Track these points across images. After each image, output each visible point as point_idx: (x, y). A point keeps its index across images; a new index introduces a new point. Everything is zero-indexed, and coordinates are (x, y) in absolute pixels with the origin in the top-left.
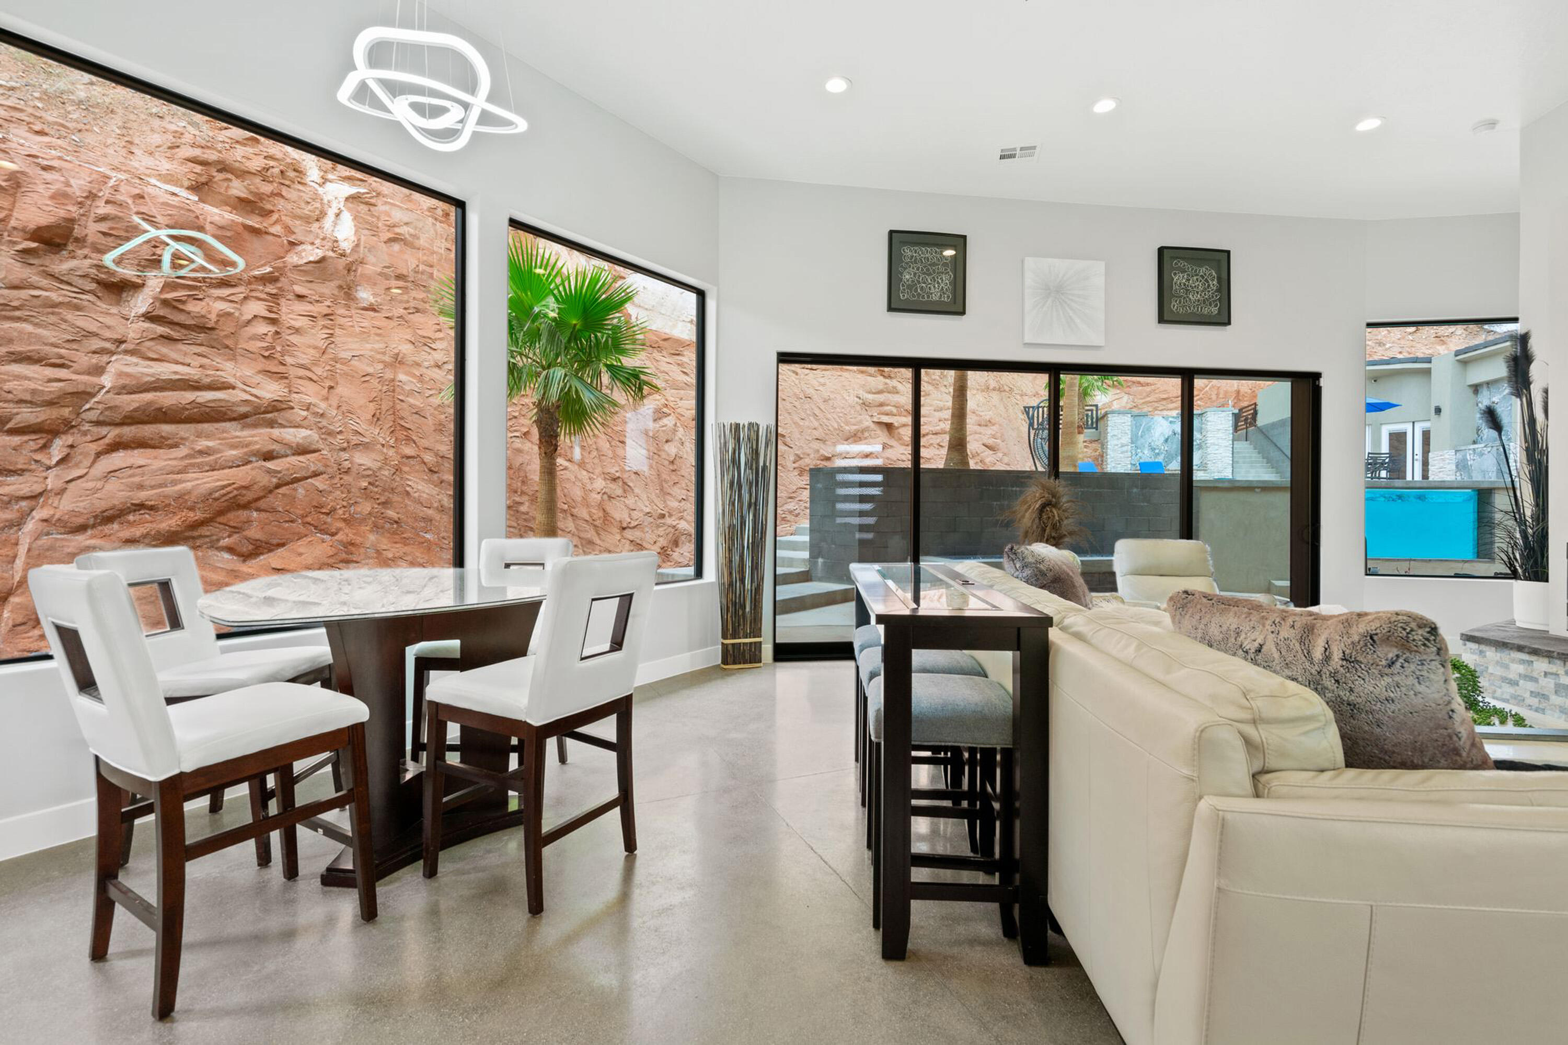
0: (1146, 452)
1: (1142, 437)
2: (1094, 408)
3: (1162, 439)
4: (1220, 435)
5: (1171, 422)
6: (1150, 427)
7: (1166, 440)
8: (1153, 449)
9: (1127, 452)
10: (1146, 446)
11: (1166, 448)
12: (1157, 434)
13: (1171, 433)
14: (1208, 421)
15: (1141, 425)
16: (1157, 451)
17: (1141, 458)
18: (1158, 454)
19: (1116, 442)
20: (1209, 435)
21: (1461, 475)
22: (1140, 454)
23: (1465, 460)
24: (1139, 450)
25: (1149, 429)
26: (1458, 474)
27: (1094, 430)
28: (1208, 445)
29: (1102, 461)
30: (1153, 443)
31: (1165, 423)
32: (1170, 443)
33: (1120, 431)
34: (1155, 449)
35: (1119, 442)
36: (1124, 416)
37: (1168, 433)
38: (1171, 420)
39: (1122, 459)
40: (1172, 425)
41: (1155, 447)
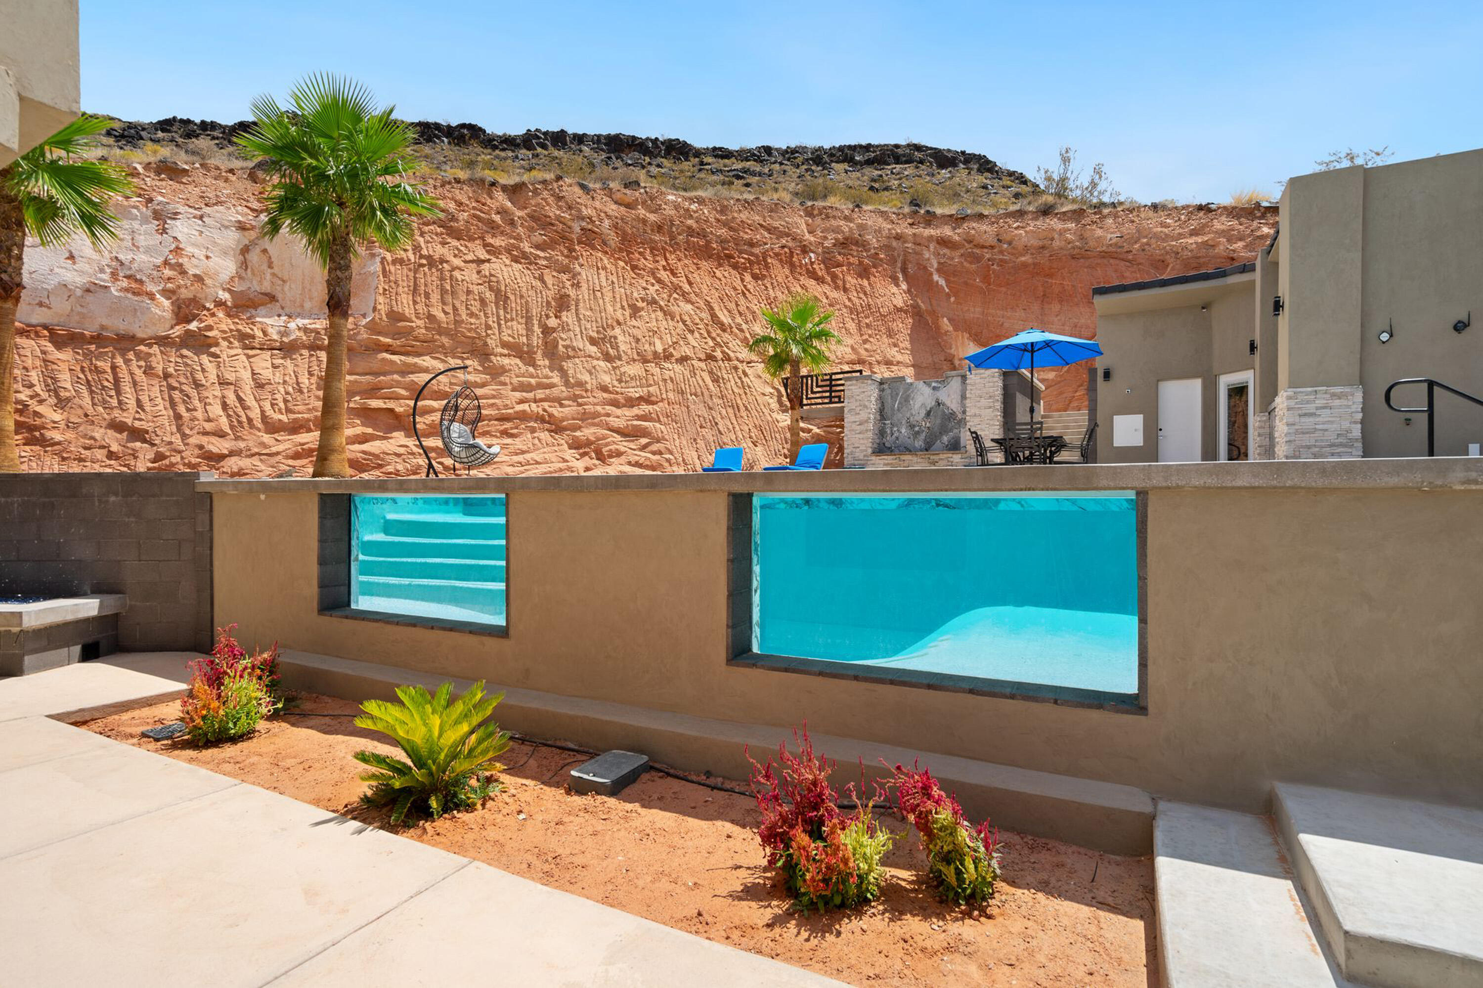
0: (903, 431)
1: (898, 410)
3: (923, 413)
4: (984, 402)
5: (934, 388)
6: (909, 396)
7: (928, 414)
8: (912, 427)
9: (869, 431)
10: (904, 422)
11: (928, 425)
12: (917, 405)
13: (933, 403)
14: (967, 384)
15: (897, 394)
16: (917, 429)
17: (897, 438)
18: (918, 433)
19: (853, 419)
20: (968, 403)
22: (896, 434)
24: (895, 429)
28: (967, 418)
30: (912, 419)
31: (927, 390)
32: (932, 418)
33: (858, 403)
34: (914, 426)
35: (857, 418)
36: (863, 383)
37: (931, 403)
38: (934, 384)
39: (862, 441)
40: (936, 392)
41: (915, 423)
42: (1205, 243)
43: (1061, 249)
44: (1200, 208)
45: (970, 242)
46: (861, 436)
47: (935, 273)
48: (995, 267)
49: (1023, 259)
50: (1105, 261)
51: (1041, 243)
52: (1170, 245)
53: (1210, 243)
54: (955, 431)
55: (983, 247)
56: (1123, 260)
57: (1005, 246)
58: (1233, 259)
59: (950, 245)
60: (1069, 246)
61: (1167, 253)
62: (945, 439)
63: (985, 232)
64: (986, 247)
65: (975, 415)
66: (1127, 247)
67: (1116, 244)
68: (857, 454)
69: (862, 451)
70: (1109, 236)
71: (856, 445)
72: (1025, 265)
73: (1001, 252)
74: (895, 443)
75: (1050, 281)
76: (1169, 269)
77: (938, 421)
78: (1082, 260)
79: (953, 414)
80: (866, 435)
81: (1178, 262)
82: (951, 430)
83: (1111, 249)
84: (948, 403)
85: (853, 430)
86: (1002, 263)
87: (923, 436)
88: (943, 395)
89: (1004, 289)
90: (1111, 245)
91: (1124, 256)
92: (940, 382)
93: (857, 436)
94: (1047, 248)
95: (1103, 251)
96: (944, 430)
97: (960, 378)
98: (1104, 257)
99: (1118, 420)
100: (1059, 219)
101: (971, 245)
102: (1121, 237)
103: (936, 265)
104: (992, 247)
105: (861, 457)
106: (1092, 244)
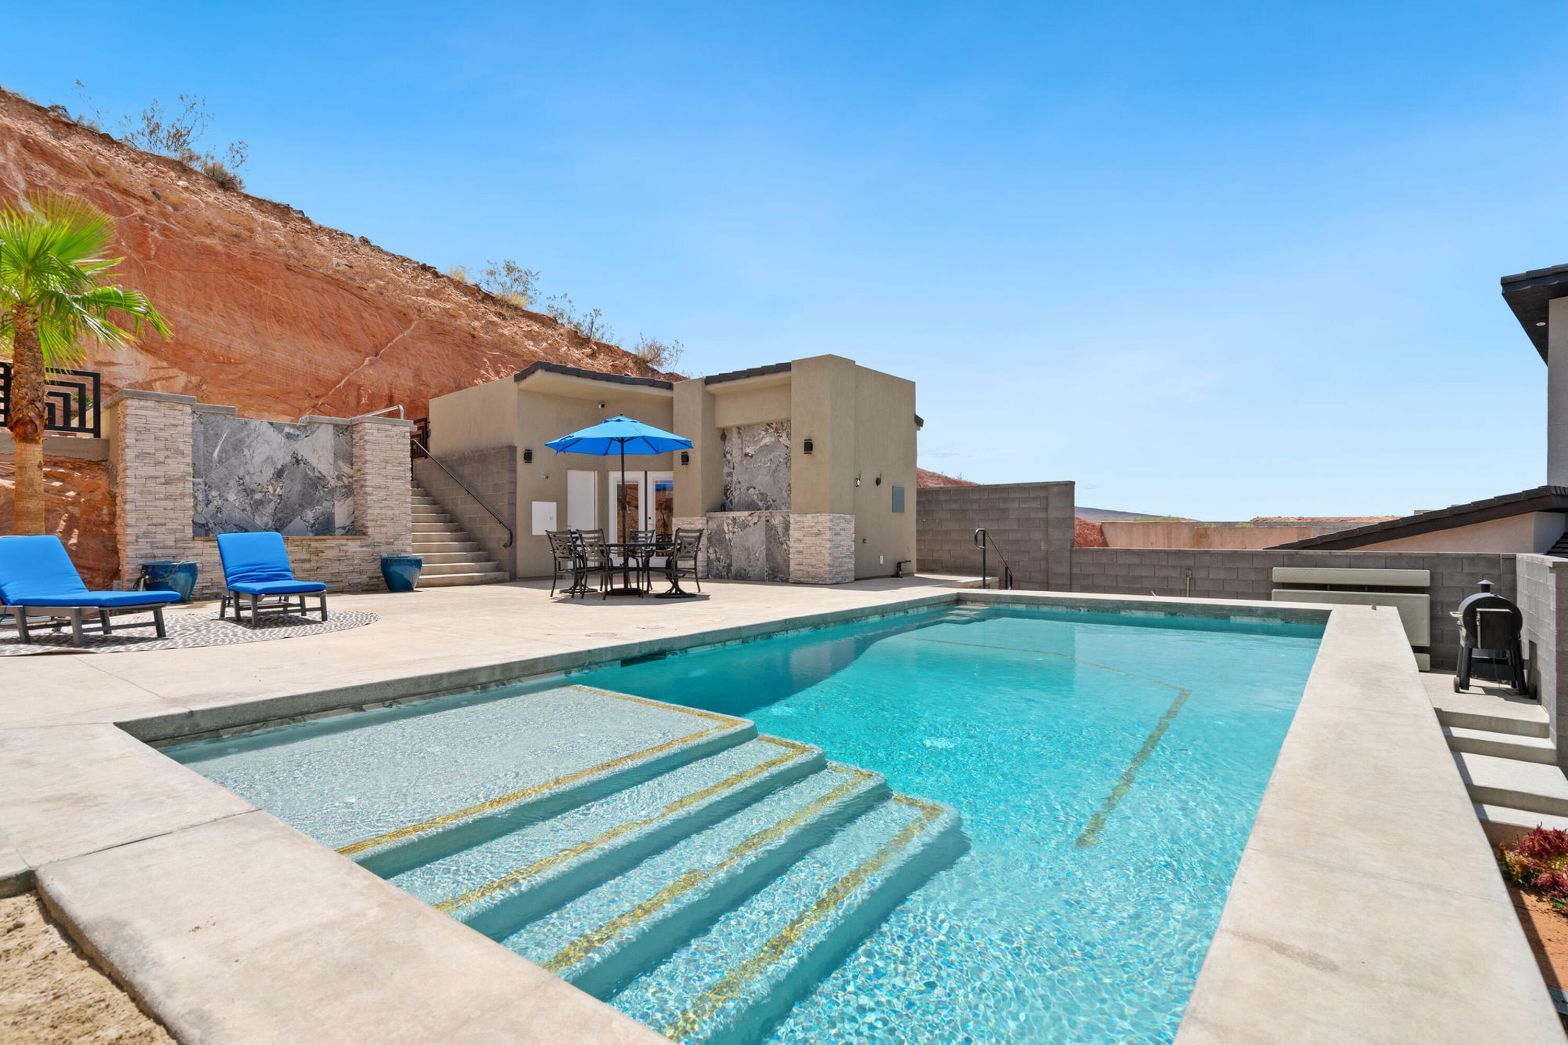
0: (232, 497)
1: (220, 462)
2: (89, 383)
3: (269, 472)
5: (289, 436)
6: (241, 441)
7: (279, 474)
8: (249, 492)
9: (183, 496)
10: (232, 483)
11: (279, 491)
12: (258, 459)
13: (288, 459)
14: (366, 441)
15: (218, 436)
16: (258, 496)
17: (219, 510)
18: (260, 503)
19: (147, 471)
20: (369, 468)
21: (716, 552)
22: (217, 502)
23: (720, 531)
24: (214, 493)
25: (237, 446)
26: (711, 551)
27: (90, 436)
28: (368, 490)
29: (113, 515)
30: (247, 479)
31: (276, 438)
32: (287, 482)
33: (161, 445)
34: (253, 491)
35: (160, 471)
36: (171, 408)
37: (283, 458)
38: (287, 430)
39: (171, 514)
40: (292, 442)
41: (253, 486)
42: (446, 311)
43: (269, 249)
44: (424, 268)
45: (98, 174)
46: (169, 504)
47: (21, 197)
48: (155, 233)
49: (208, 241)
50: (333, 289)
51: (234, 229)
52: (410, 299)
53: (451, 312)
54: (326, 504)
55: (125, 192)
56: (356, 295)
57: (170, 209)
58: (474, 337)
59: (56, 162)
60: (281, 251)
61: (409, 307)
62: (310, 515)
63: (130, 172)
64: (134, 196)
65: (379, 487)
66: (359, 282)
67: (344, 273)
68: (159, 538)
69: (172, 532)
70: (335, 260)
71: (156, 521)
72: (209, 251)
73: (164, 215)
74: (214, 516)
75: (256, 287)
76: (413, 326)
77: (297, 487)
78: (301, 276)
79: (322, 478)
80: (180, 503)
81: (422, 321)
82: (319, 503)
83: (338, 276)
84: (314, 463)
85: (150, 493)
86: (164, 230)
87: (270, 508)
88: (304, 448)
89: (179, 275)
90: (338, 271)
91: (354, 291)
92: (298, 428)
93: (158, 503)
94: (244, 240)
95: (328, 276)
96: (307, 500)
97: (331, 427)
98: (329, 283)
99: (536, 505)
100: (252, 205)
101: (102, 181)
102: (351, 267)
103: (23, 185)
104: (144, 200)
105: (171, 543)
106: (312, 261)
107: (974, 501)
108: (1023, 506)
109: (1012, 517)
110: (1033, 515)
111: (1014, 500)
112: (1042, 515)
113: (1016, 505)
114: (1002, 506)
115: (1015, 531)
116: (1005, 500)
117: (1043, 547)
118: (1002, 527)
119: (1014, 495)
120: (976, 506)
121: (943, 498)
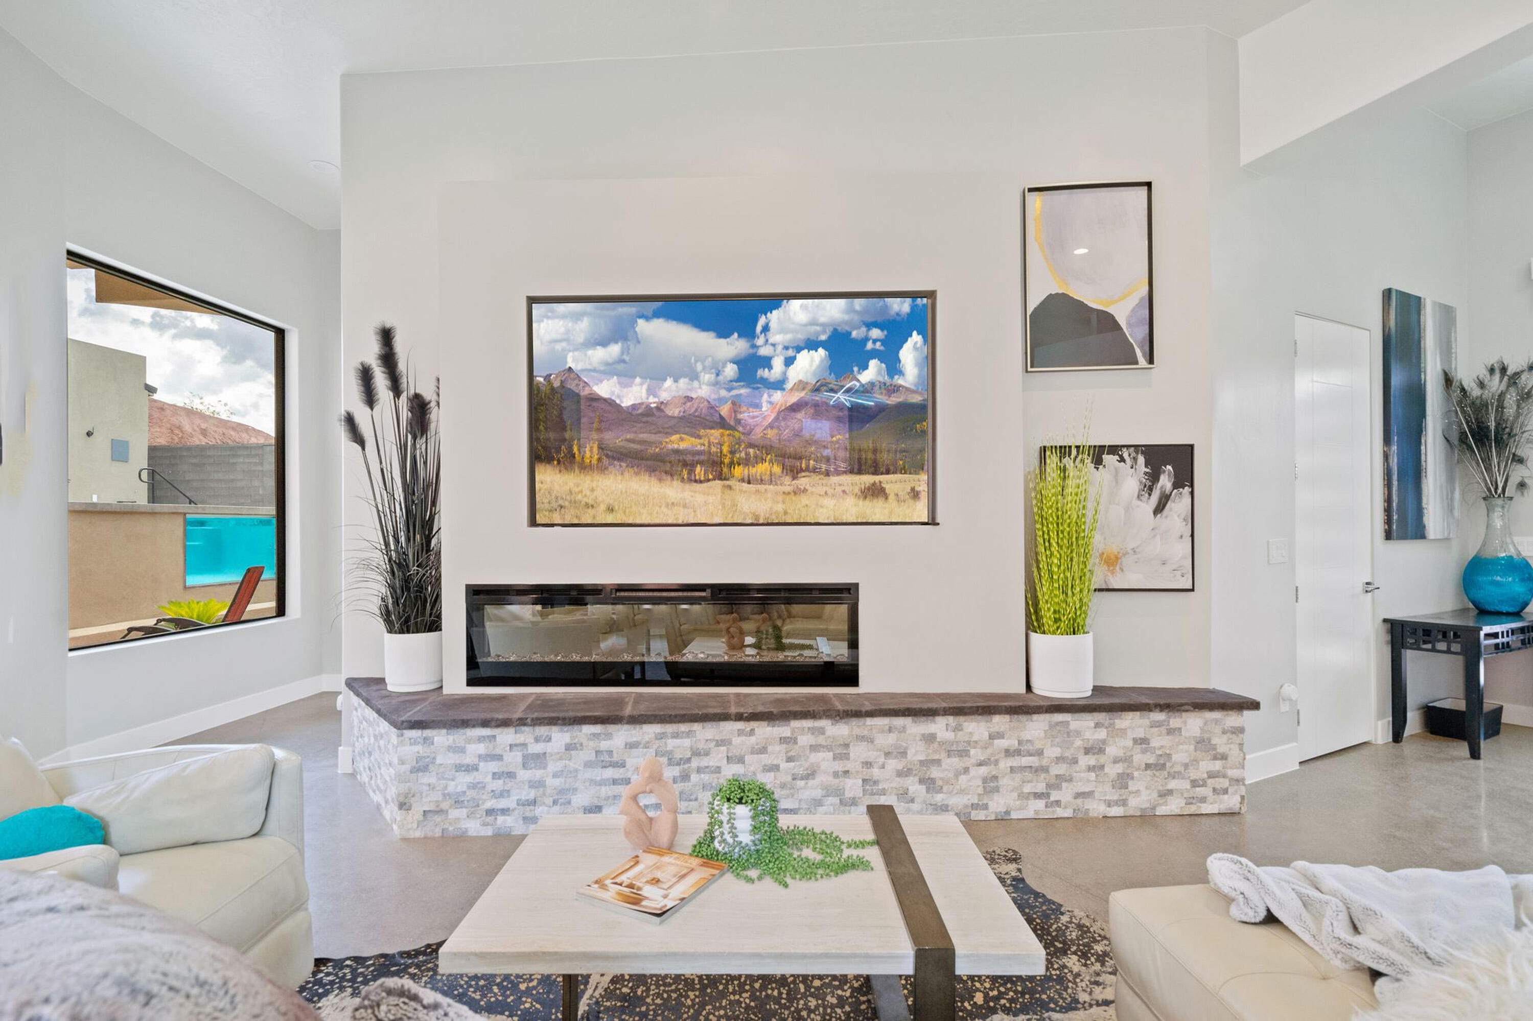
107: (209, 456)
108: (247, 461)
109: (238, 469)
110: (254, 468)
111: (239, 456)
112: (260, 468)
113: (241, 460)
114: (231, 461)
115: (241, 480)
116: (234, 456)
117: (261, 492)
118: (232, 477)
119: (240, 453)
120: (212, 461)
121: (185, 454)
